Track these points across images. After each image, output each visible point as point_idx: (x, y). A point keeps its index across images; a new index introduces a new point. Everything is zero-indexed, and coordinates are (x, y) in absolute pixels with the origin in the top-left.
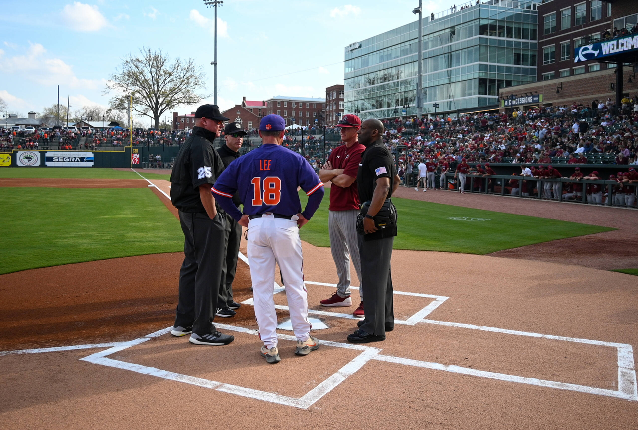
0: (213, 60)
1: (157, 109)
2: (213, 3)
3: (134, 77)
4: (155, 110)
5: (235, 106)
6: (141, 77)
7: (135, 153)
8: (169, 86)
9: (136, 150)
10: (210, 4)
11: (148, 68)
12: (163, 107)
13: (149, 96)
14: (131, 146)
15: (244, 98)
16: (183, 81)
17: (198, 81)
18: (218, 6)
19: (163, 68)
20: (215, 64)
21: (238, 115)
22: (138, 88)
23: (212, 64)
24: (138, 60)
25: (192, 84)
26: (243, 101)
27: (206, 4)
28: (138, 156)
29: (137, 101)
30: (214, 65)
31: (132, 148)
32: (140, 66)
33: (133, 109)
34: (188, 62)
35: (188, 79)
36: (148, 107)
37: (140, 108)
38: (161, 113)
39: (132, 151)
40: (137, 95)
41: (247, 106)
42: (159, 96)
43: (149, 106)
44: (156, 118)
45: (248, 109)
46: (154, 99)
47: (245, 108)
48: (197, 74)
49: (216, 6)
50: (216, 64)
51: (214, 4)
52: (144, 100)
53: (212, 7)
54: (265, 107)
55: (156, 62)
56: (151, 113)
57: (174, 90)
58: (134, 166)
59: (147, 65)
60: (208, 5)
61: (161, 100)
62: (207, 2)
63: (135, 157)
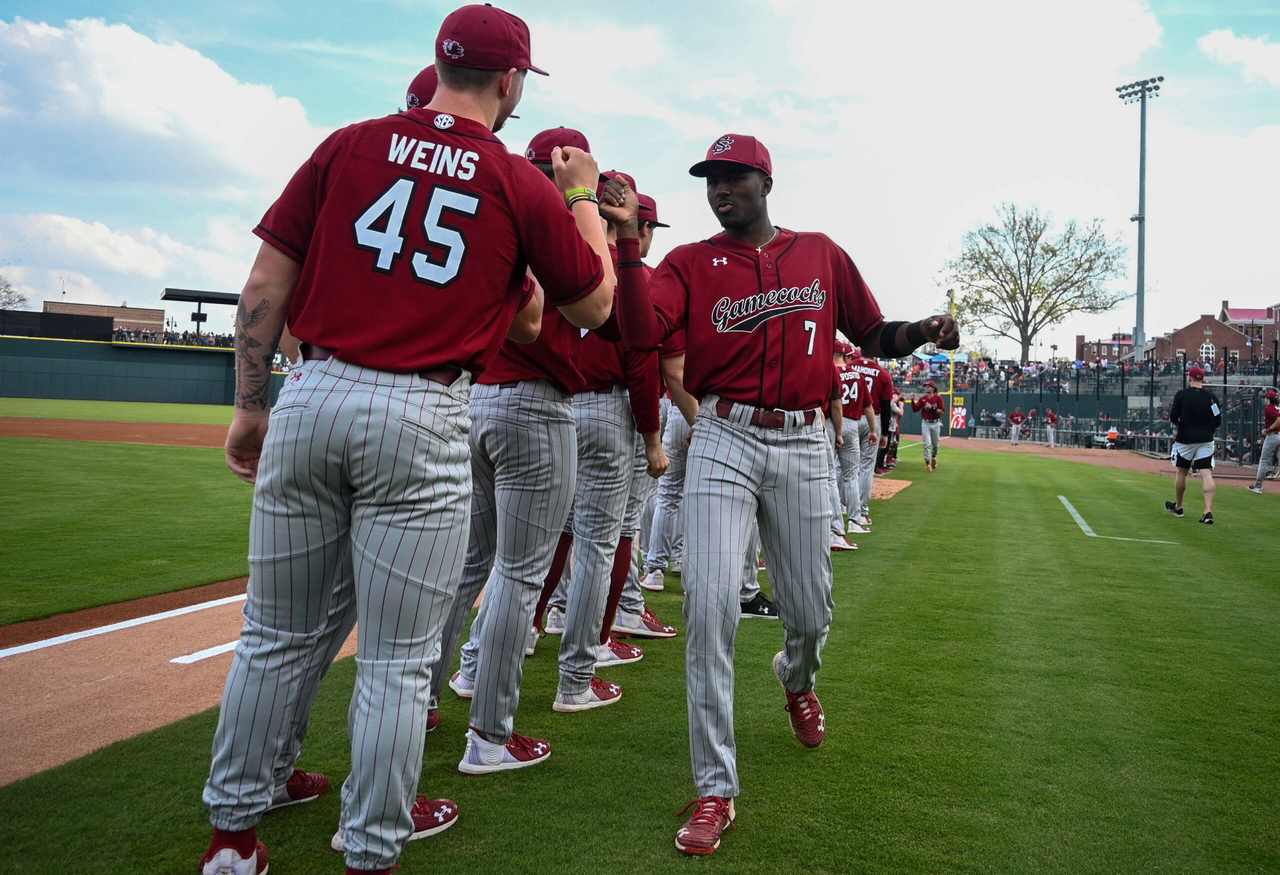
0: (1136, 212)
1: (1026, 323)
2: (1136, 93)
3: (982, 262)
4: (1023, 325)
5: (1199, 318)
6: (996, 263)
7: (957, 407)
8: (1050, 277)
9: (960, 401)
10: (1130, 95)
11: (1011, 243)
12: (1039, 318)
13: (1012, 299)
14: (950, 392)
15: (1225, 304)
16: (1080, 266)
17: (1111, 264)
18: (1147, 97)
19: (1041, 241)
20: (1140, 219)
21: (1208, 336)
22: (990, 283)
23: (1132, 220)
24: (991, 229)
25: (1097, 271)
26: (1223, 312)
27: (1122, 97)
28: (964, 412)
29: (988, 308)
30: (1137, 222)
31: (954, 396)
32: (997, 240)
33: (981, 323)
34: (1091, 227)
35: (1091, 261)
36: (1010, 319)
37: (995, 321)
38: (1035, 331)
39: (953, 401)
40: (987, 296)
41: (1232, 320)
42: (1030, 299)
43: (1012, 317)
44: (1026, 342)
45: (1232, 325)
46: (1022, 303)
47: (1226, 323)
48: (1110, 249)
49: (1143, 97)
50: (1143, 219)
51: (1140, 95)
52: (1001, 306)
53: (1134, 101)
54: (1271, 321)
55: (1028, 232)
56: (1015, 332)
57: (1062, 284)
58: (957, 433)
59: (1009, 238)
60: (1127, 98)
61: (1034, 305)
62: (1124, 92)
63: (958, 414)
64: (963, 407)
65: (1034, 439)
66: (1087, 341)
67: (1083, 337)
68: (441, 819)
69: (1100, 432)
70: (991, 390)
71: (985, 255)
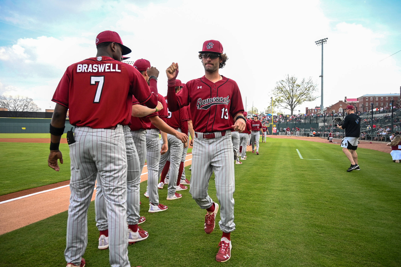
0: (321, 75)
1: (292, 105)
2: (320, 43)
3: (280, 89)
4: (291, 105)
5: (338, 102)
6: (284, 89)
7: (274, 127)
8: (298, 93)
9: (275, 126)
10: (319, 43)
11: (288, 84)
12: (295, 103)
13: (288, 99)
14: (272, 124)
15: (346, 97)
16: (306, 89)
17: (314, 88)
18: (323, 44)
19: (296, 83)
20: (322, 76)
21: (341, 106)
22: (282, 95)
23: (320, 77)
24: (282, 81)
25: (311, 90)
26: (345, 100)
27: (317, 44)
28: (276, 129)
29: (282, 101)
30: (321, 77)
31: (273, 124)
32: (284, 84)
33: (280, 105)
34: (309, 79)
35: (309, 88)
37: (284, 104)
38: (294, 107)
40: (282, 98)
41: (347, 102)
42: (293, 99)
43: (288, 104)
44: (292, 110)
45: (347, 103)
46: (291, 100)
47: (346, 103)
48: (313, 85)
49: (322, 44)
50: (323, 76)
51: (321, 43)
52: (285, 101)
53: (320, 45)
54: (358, 102)
55: (292, 81)
56: (289, 107)
57: (302, 94)
58: (274, 134)
59: (287, 83)
60: (318, 44)
61: (294, 100)
62: (317, 43)
63: (274, 129)
64: (276, 127)
65: (294, 135)
66: (308, 109)
67: (308, 108)
68: (142, 221)
69: (311, 132)
70: (283, 123)
71: (281, 88)
